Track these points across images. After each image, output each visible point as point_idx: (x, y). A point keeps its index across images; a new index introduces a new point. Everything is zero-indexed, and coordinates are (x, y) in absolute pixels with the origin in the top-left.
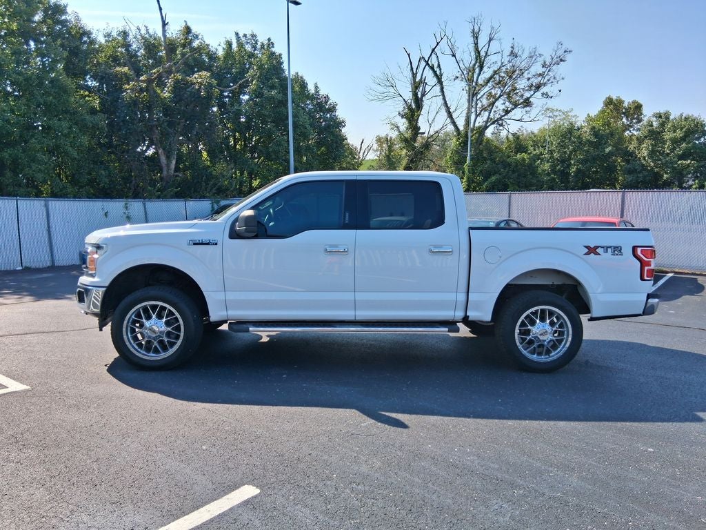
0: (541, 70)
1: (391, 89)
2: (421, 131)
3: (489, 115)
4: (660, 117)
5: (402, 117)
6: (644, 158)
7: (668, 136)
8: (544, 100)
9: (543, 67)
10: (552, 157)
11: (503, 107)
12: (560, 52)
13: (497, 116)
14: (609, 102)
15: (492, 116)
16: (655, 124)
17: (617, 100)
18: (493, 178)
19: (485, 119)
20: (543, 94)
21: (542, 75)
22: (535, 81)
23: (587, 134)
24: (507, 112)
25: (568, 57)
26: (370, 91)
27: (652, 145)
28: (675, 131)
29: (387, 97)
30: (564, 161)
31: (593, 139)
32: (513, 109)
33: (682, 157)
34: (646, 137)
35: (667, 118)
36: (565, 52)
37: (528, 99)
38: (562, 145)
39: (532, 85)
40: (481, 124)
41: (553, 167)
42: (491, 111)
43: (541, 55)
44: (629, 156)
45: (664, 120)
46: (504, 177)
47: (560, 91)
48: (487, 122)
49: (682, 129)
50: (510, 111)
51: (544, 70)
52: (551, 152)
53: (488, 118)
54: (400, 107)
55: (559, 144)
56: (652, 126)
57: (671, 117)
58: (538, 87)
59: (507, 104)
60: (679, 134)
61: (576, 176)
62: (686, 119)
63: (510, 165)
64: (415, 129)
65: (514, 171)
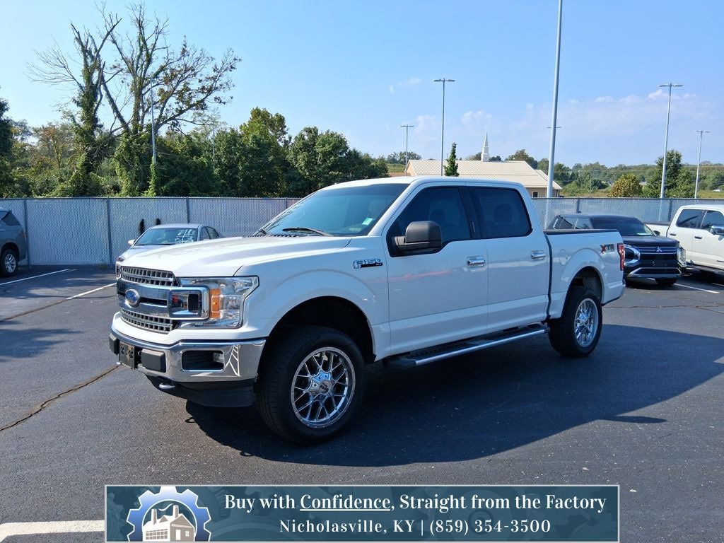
0: (213, 74)
1: (64, 71)
2: (99, 123)
3: (161, 113)
4: (310, 132)
5: (78, 104)
6: (301, 168)
7: (319, 149)
8: (217, 105)
9: (214, 70)
10: (220, 162)
11: (176, 106)
12: (230, 60)
13: (170, 115)
14: (257, 113)
15: (164, 114)
16: (306, 137)
17: (264, 112)
18: (173, 181)
19: (156, 116)
20: (216, 98)
21: (214, 79)
22: (208, 84)
23: (250, 143)
24: (181, 112)
25: (237, 64)
26: (33, 69)
27: (308, 157)
28: (324, 146)
29: (55, 79)
30: (232, 166)
31: (256, 147)
32: (187, 110)
33: (331, 168)
34: (301, 149)
35: (316, 133)
36: (235, 59)
37: (202, 101)
38: (229, 151)
39: (203, 88)
40: (151, 122)
41: (222, 173)
42: (163, 109)
43: (213, 59)
44: (286, 166)
45: (314, 134)
46: (184, 180)
47: (232, 98)
48: (159, 120)
49: (329, 144)
50: (184, 111)
51: (215, 74)
52: (218, 158)
53: (160, 116)
54: (75, 93)
55: (225, 149)
56: (304, 139)
57: (319, 133)
58: (210, 91)
59: (181, 104)
60: (327, 148)
61: (244, 182)
62: (332, 135)
63: (188, 168)
64: (92, 120)
65: (194, 175)
